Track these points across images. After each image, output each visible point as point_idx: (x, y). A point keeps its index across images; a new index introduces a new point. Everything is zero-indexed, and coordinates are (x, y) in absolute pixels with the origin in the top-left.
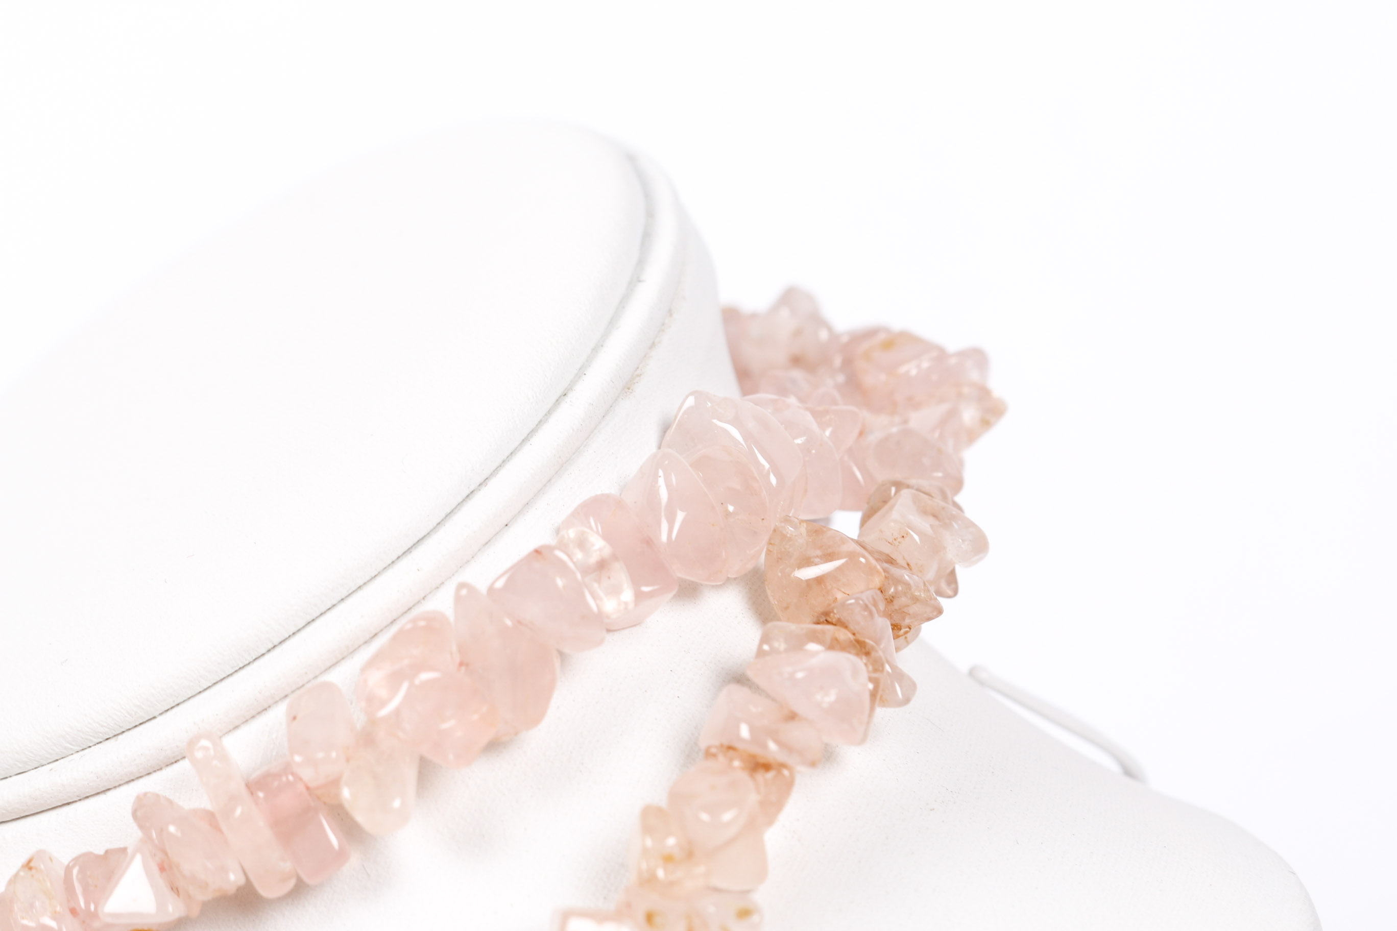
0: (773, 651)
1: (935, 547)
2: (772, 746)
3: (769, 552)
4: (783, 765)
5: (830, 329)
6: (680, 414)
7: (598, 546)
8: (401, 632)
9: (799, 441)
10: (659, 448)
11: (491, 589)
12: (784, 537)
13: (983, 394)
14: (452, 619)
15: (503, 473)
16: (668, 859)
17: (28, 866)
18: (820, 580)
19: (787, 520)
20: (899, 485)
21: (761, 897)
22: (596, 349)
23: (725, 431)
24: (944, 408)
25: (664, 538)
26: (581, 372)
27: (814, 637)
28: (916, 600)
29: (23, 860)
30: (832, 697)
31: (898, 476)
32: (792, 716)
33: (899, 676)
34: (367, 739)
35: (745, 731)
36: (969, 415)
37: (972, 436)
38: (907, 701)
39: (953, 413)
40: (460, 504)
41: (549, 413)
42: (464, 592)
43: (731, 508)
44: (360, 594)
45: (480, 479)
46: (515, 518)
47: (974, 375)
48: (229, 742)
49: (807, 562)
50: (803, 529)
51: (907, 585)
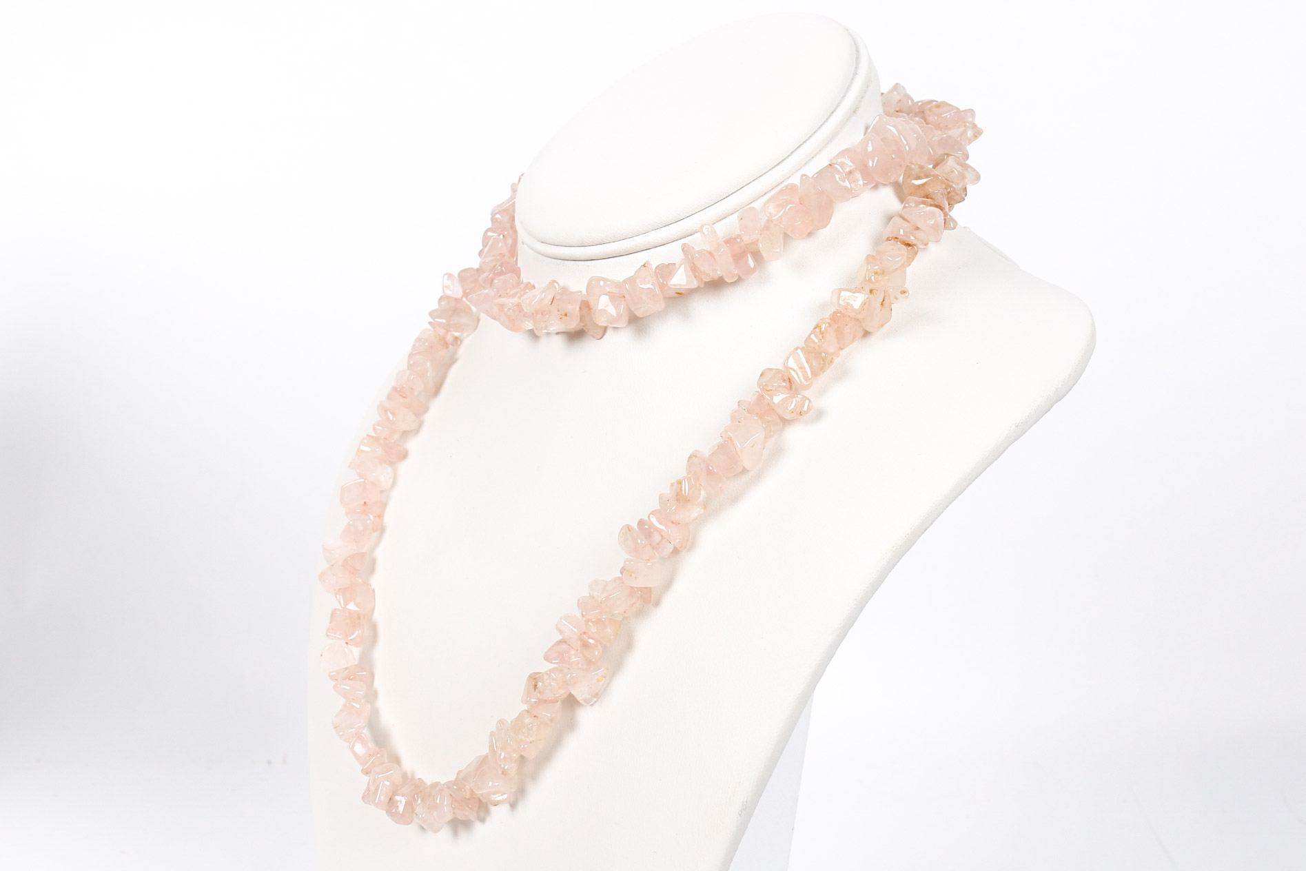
0: (910, 206)
1: (963, 177)
2: (912, 238)
3: (905, 174)
4: (915, 245)
5: (912, 100)
6: (874, 122)
7: (850, 164)
8: (781, 191)
9: (915, 135)
10: (865, 135)
11: (812, 177)
12: (910, 168)
13: (974, 126)
14: (799, 185)
15: (812, 139)
16: (876, 273)
17: (644, 266)
18: (923, 185)
19: (911, 163)
20: (948, 155)
21: (907, 286)
22: (844, 97)
23: (890, 130)
24: (961, 130)
25: (871, 165)
26: (838, 105)
27: (924, 203)
28: (957, 194)
29: (642, 264)
30: (932, 222)
31: (946, 152)
32: (918, 228)
33: (952, 219)
34: (767, 228)
35: (902, 232)
36: (970, 133)
37: (970, 141)
38: (954, 228)
39: (965, 132)
40: (796, 149)
41: (827, 119)
42: (804, 178)
43: (894, 156)
44: (760, 178)
45: (803, 140)
46: (816, 155)
47: (970, 119)
48: (716, 227)
49: (918, 178)
50: (917, 166)
51: (954, 188)
